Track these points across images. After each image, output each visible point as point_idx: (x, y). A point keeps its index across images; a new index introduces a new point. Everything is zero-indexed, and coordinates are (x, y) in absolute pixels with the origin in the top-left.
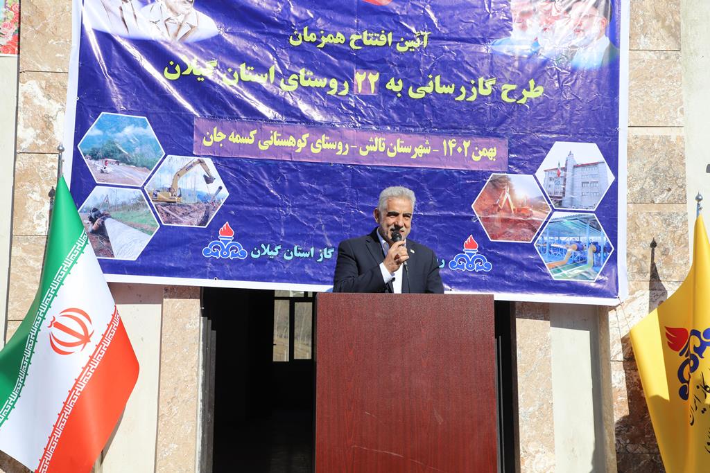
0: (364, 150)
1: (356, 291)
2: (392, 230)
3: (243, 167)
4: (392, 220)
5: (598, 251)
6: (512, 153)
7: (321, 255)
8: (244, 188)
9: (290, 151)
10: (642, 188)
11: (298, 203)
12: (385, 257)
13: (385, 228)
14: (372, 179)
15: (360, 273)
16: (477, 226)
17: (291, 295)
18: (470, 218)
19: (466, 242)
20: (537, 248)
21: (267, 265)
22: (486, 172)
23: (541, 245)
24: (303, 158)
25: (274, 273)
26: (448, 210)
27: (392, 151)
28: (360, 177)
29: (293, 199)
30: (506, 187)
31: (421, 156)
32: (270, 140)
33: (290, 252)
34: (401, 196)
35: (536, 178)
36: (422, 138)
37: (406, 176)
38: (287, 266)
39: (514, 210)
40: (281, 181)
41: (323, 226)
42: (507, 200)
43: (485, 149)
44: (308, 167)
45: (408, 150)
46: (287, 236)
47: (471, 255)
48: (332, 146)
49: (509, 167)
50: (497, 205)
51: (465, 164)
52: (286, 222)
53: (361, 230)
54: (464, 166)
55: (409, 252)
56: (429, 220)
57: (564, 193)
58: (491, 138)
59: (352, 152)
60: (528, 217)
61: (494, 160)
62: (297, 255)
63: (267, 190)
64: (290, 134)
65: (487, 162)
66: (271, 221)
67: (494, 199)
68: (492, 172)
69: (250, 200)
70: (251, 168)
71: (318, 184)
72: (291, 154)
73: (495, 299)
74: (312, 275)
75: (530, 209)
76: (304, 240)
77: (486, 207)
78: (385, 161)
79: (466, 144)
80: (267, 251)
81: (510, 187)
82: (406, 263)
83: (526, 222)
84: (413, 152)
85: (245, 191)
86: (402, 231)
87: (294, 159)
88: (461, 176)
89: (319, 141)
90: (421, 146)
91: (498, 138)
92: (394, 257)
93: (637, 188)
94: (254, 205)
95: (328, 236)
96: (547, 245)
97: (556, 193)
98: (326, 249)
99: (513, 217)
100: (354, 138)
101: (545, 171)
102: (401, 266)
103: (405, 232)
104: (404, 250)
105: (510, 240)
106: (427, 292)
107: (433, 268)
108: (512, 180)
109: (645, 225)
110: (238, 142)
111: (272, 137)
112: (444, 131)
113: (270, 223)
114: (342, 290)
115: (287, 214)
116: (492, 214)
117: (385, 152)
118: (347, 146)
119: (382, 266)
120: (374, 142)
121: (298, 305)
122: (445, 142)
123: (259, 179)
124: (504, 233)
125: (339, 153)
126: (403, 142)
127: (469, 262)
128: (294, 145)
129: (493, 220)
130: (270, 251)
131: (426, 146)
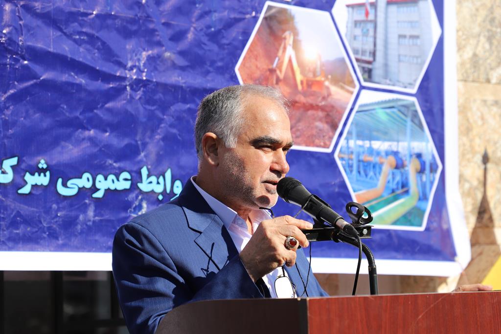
5: (421, 171)
10: (475, 55)
20: (339, 163)
23: (346, 157)
30: (287, 33)
35: (333, 18)
39: (302, 82)
42: (290, 61)
50: (275, 71)
57: (374, 54)
60: (324, 98)
67: (270, 58)
75: (327, 83)
77: (258, 73)
81: (296, 33)
83: (322, 108)
93: (468, 54)
96: (354, 157)
97: (364, 52)
99: (301, 97)
101: (348, 6)
105: (299, 144)
108: (297, 19)
109: (480, 122)
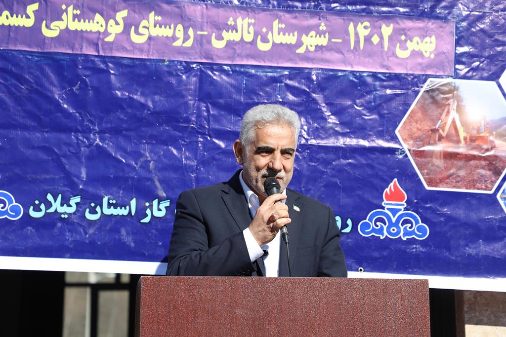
0: (220, 38)
1: (204, 273)
2: (264, 176)
3: (16, 65)
4: (263, 160)
6: (462, 46)
7: (148, 212)
8: (17, 100)
9: (96, 40)
11: (109, 126)
12: (252, 218)
13: (253, 173)
14: (232, 86)
15: (210, 243)
16: (406, 163)
17: (93, 280)
18: (392, 151)
19: (387, 190)
20: (502, 203)
21: (56, 230)
22: (418, 77)
24: (118, 50)
25: (67, 243)
26: (357, 138)
27: (265, 40)
28: (213, 82)
29: (101, 119)
30: (451, 101)
31: (312, 49)
32: (62, 20)
33: (95, 207)
34: (278, 120)
35: (500, 86)
36: (314, 21)
37: (288, 82)
38: (91, 231)
39: (465, 139)
40: (80, 88)
41: (151, 164)
42: (454, 122)
43: (416, 39)
44: (127, 66)
45: (291, 39)
46: (91, 180)
47: (394, 212)
48: (166, 32)
49: (456, 69)
50: (438, 130)
51: (385, 63)
52: (90, 158)
53: (215, 169)
54: (383, 66)
55: (291, 211)
56: (326, 153)
58: (426, 20)
59: (201, 41)
60: (487, 150)
61: (432, 56)
62: (108, 211)
63: (58, 105)
64: (94, 11)
65: (420, 60)
66: (65, 156)
67: (433, 120)
68: (428, 76)
69: (29, 122)
70: (29, 68)
71: (143, 94)
72: (97, 45)
73: (431, 286)
74: (132, 245)
75: (491, 138)
76: (120, 188)
77: (419, 133)
78: (253, 57)
79: (387, 30)
80: (56, 205)
81: (459, 99)
82: (285, 230)
83: (485, 158)
84: (299, 44)
85: (20, 105)
86: (280, 178)
87: (102, 53)
88: (377, 83)
89: (144, 23)
90: (313, 33)
91: (439, 21)
92: (266, 218)
94: (34, 129)
95: (160, 181)
98: (155, 202)
99: (462, 149)
100: (202, 18)
102: (278, 235)
103: (285, 178)
104: (282, 210)
105: (459, 187)
106: (320, 274)
107: (330, 235)
108: (461, 89)
110: (6, 24)
111: (64, 16)
112: (350, 8)
113: (64, 160)
114: (182, 271)
115: (91, 145)
116: (429, 144)
117: (253, 43)
118: (191, 32)
119: (247, 234)
120: (236, 24)
121: (104, 296)
122: (351, 27)
123: (42, 86)
124: (448, 177)
125: (178, 43)
126: (283, 26)
127: (391, 224)
128: (102, 30)
129: (431, 154)
130: (62, 205)
131: (320, 33)
